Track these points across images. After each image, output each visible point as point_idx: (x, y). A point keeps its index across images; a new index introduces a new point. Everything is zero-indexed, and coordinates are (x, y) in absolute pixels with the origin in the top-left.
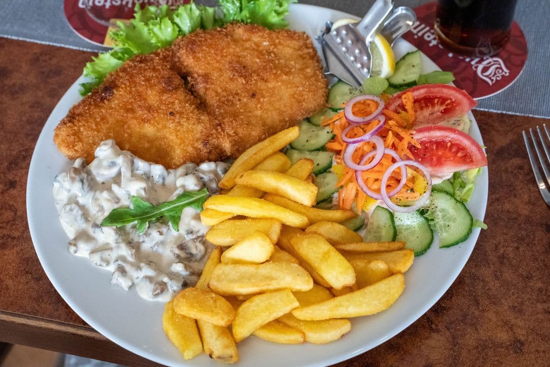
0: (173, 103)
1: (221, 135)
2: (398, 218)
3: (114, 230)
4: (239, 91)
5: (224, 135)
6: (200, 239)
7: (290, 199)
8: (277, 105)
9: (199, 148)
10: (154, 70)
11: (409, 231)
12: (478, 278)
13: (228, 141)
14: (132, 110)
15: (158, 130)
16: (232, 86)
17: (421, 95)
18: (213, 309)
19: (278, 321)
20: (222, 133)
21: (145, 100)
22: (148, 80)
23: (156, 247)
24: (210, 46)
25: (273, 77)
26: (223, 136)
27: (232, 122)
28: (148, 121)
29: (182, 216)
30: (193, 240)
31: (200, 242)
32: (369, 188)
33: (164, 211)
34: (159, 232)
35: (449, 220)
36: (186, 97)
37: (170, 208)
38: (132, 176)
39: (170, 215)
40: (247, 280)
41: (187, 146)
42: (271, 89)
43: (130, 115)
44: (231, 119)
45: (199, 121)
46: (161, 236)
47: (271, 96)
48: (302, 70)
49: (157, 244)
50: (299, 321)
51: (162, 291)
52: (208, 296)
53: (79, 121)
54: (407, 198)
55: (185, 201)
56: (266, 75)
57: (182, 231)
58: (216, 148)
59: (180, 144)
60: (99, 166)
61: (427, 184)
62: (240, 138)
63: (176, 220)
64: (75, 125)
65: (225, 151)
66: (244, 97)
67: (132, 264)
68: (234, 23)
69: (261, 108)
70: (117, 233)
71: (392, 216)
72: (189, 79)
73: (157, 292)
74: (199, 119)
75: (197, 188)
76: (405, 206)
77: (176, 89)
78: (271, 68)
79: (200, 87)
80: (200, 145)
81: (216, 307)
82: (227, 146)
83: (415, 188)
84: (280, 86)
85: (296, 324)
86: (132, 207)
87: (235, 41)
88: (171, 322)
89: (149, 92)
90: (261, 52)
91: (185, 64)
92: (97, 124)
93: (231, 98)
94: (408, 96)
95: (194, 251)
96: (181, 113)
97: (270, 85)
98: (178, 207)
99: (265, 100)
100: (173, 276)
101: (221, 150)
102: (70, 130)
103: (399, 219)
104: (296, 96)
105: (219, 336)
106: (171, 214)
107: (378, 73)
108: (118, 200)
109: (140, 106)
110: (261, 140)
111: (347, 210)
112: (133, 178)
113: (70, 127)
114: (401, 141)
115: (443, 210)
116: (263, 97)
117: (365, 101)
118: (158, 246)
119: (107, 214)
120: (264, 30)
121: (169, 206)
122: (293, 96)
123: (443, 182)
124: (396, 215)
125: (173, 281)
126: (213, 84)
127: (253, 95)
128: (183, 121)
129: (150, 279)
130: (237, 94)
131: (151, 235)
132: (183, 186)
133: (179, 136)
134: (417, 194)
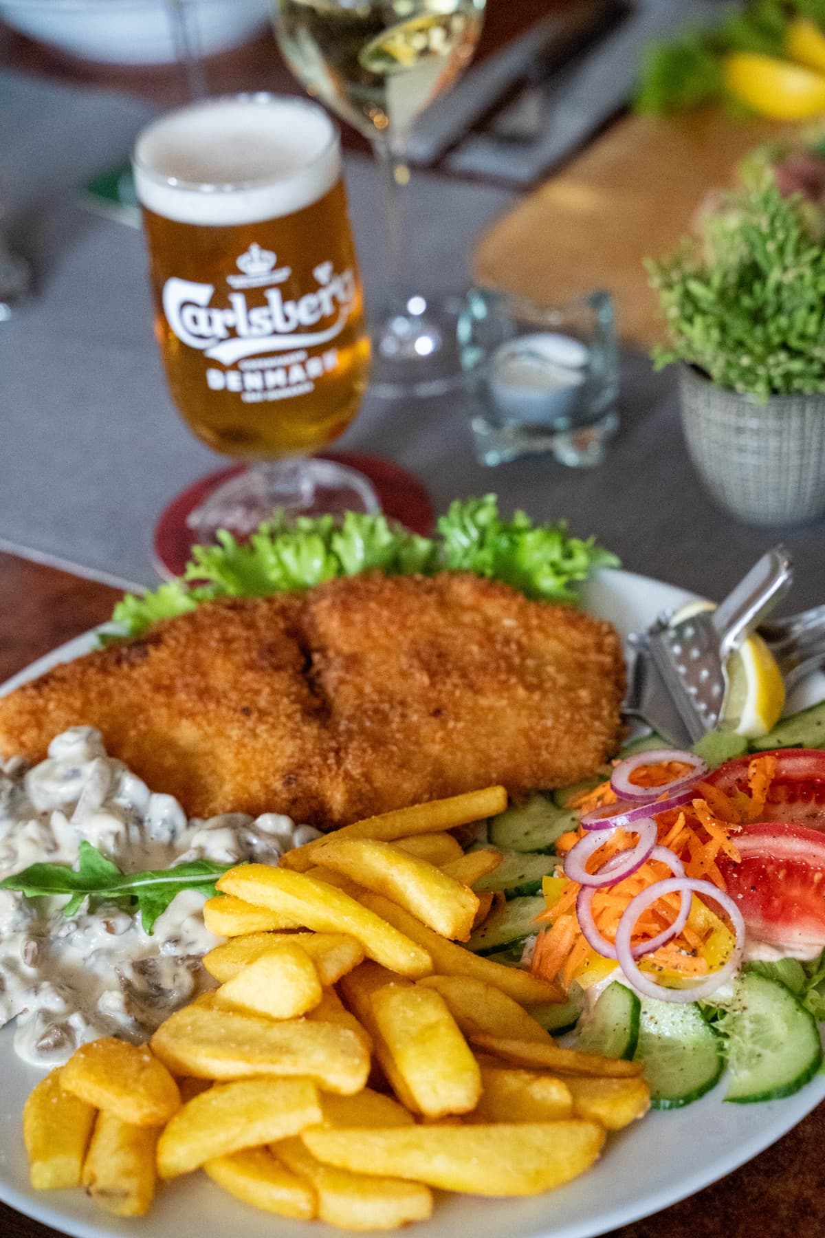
0: (257, 692)
1: (330, 770)
2: (648, 1016)
3: (16, 899)
4: (409, 699)
5: (337, 774)
6: (191, 962)
7: (408, 912)
8: (482, 743)
9: (273, 787)
10: (251, 626)
11: (669, 1054)
12: (814, 1214)
13: (342, 787)
14: (169, 690)
15: (206, 737)
16: (396, 685)
17: (800, 770)
18: (130, 1081)
19: (267, 1150)
20: (335, 767)
21: (204, 675)
22: (227, 641)
23: (93, 959)
24: (387, 603)
25: (496, 686)
26: (333, 773)
27: (364, 751)
28: (191, 715)
29: (171, 906)
30: (176, 960)
31: (188, 967)
32: (601, 932)
33: (136, 887)
34: (107, 923)
35: (767, 1043)
36: (289, 686)
37: (153, 884)
38: (103, 805)
39: (146, 898)
40: (233, 1045)
41: (252, 779)
42: (482, 709)
43: (160, 698)
44: (365, 745)
45: (294, 734)
46: (109, 935)
47: (475, 722)
48: (569, 688)
49: (98, 952)
50: (317, 1164)
51: (58, 1045)
52: (134, 1058)
53: (53, 690)
54: (676, 967)
55: (191, 875)
56: (483, 681)
57: (160, 936)
58: (314, 798)
59: (238, 771)
60: (45, 776)
61: (734, 946)
62: (375, 790)
63: (155, 909)
64: (41, 695)
65: (330, 810)
66: (416, 711)
67: (24, 980)
68: (457, 573)
69: (443, 740)
70: (20, 909)
71: (637, 1005)
72: (316, 657)
73: (45, 1042)
74: (298, 730)
75: (229, 859)
76: (670, 988)
77: (278, 668)
78: (498, 669)
79: (331, 677)
80: (278, 785)
81: (136, 1080)
82: (337, 798)
83: (701, 950)
84: (503, 709)
85: (307, 1171)
86: (77, 867)
87: (444, 605)
88: (38, 1101)
89: (219, 662)
90: (491, 638)
91: (321, 629)
92: (87, 702)
93: (386, 706)
94: (765, 764)
95: (166, 983)
96: (263, 713)
97: (484, 702)
98: (169, 884)
99: (460, 725)
100: (94, 1018)
101: (322, 804)
102: (27, 702)
103: (652, 1018)
104: (531, 733)
105: (121, 1147)
106: (149, 894)
107: (735, 723)
108: (55, 847)
109: (187, 686)
110: (415, 800)
111: (546, 979)
112: (103, 810)
113: (32, 698)
114: (704, 843)
115: (757, 1020)
116: (457, 719)
117: (670, 764)
118: (97, 957)
119: (19, 868)
120: (514, 595)
121: (153, 878)
122: (525, 733)
123: (782, 960)
124: (648, 1005)
125: (90, 1027)
126: (360, 674)
127: (437, 713)
128: (261, 729)
129: (46, 1016)
130: (403, 703)
131: (90, 929)
132: (201, 849)
133: (240, 757)
134: (701, 963)
